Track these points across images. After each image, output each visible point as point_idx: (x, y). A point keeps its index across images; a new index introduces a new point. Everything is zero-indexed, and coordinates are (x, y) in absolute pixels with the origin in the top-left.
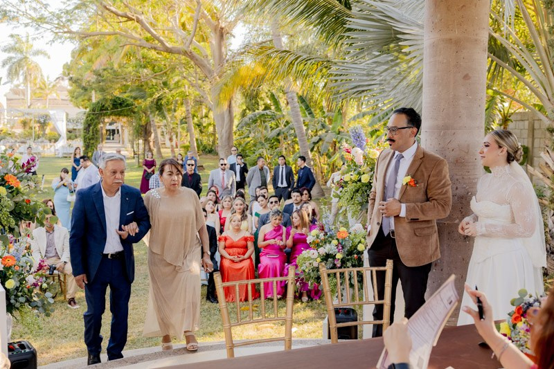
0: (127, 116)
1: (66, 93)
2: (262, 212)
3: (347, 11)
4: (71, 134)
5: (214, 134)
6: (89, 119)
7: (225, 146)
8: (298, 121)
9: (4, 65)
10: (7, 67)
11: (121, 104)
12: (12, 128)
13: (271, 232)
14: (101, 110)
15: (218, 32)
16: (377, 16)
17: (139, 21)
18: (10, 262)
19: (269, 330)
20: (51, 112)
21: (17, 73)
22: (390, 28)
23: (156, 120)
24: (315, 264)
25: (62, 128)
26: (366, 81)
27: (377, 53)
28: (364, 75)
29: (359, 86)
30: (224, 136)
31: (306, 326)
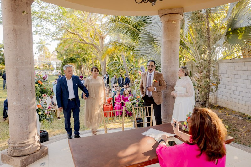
0: (75, 63)
1: (56, 56)
2: (115, 91)
3: (139, 32)
4: (58, 68)
7: (104, 72)
8: (125, 64)
9: (37, 48)
10: (38, 48)
11: (73, 59)
12: (40, 67)
13: (117, 97)
14: (67, 61)
15: (101, 38)
16: (148, 34)
17: (78, 35)
18: (40, 107)
19: (117, 125)
20: (52, 62)
21: (41, 50)
22: (152, 37)
23: (83, 64)
24: (131, 106)
25: (55, 66)
26: (145, 52)
27: (148, 45)
28: (144, 51)
29: (142, 54)
30: (104, 69)
31: (128, 124)
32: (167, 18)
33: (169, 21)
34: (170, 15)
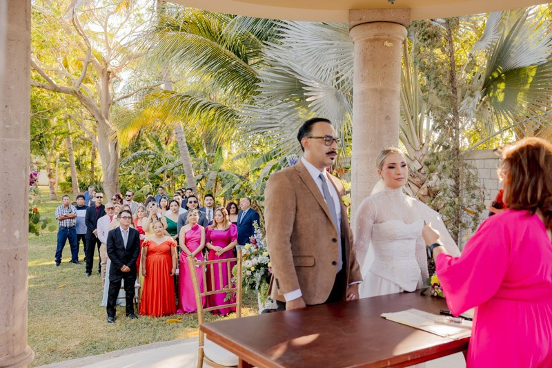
5: (92, 172)
15: (105, 75)
16: (286, 71)
22: (294, 80)
24: (248, 273)
28: (267, 119)
29: (259, 128)
30: (110, 173)
32: (372, 31)
33: (375, 40)
34: (378, 24)
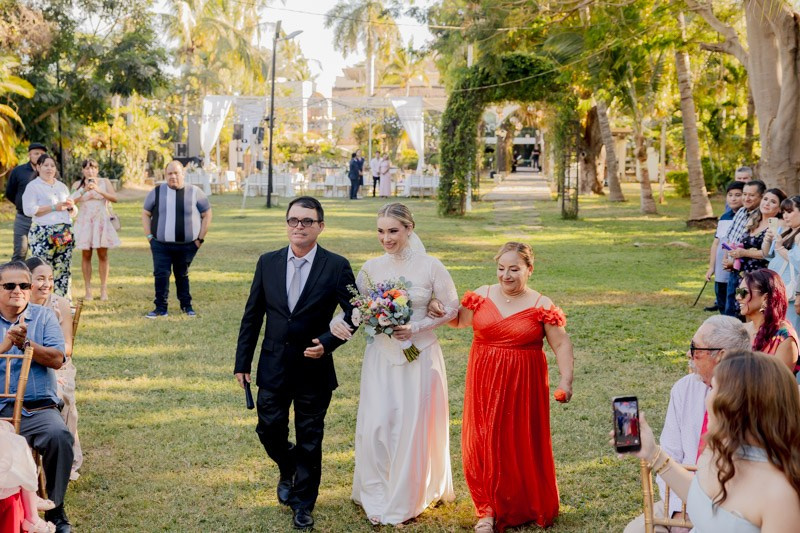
6: (455, 107)
7: (780, 164)
14: (481, 85)
21: (352, 36)
30: (779, 136)
